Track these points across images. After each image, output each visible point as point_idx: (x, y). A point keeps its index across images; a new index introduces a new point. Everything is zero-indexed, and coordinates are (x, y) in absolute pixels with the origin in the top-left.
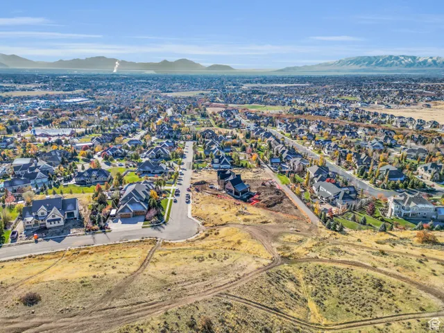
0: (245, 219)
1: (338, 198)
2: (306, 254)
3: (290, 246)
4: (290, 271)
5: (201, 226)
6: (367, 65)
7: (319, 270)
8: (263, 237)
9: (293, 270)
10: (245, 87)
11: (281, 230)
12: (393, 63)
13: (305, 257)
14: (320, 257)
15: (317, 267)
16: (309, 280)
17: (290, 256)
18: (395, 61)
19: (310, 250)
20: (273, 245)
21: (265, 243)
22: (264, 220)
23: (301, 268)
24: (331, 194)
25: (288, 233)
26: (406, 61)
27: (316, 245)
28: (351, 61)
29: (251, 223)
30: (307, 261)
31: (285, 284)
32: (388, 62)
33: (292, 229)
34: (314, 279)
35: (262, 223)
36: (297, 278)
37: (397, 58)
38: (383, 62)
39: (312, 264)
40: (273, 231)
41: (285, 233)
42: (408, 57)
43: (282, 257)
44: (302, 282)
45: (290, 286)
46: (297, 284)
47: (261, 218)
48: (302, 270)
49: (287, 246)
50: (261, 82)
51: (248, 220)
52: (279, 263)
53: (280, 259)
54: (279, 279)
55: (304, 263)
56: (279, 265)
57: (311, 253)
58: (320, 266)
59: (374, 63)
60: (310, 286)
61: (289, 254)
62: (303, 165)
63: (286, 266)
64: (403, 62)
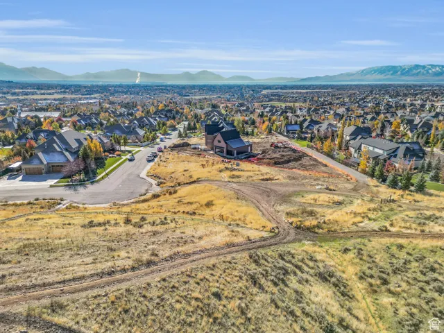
0: (233, 175)
1: (395, 156)
2: (354, 224)
3: (316, 209)
4: (319, 257)
5: (154, 186)
6: (392, 74)
7: (403, 255)
8: (259, 197)
9: (326, 254)
10: (265, 92)
11: (297, 189)
12: (420, 72)
13: (354, 228)
14: (392, 229)
15: (394, 250)
16: (379, 281)
17: (318, 227)
18: (422, 71)
19: (365, 216)
20: (278, 208)
21: (264, 205)
22: (265, 177)
23: (346, 251)
24: (381, 152)
25: (311, 192)
26: (433, 70)
27: (374, 210)
28: (375, 71)
29: (241, 180)
30: (362, 237)
31: (305, 289)
32: (415, 71)
33: (319, 187)
34: (394, 280)
35: (263, 180)
36: (338, 274)
37: (424, 67)
38: (408, 71)
39: (377, 243)
40: (282, 190)
41: (306, 192)
42: (436, 66)
43: (298, 228)
44: (358, 288)
45: (321, 295)
46: (342, 289)
47: (262, 174)
48: (351, 255)
49: (309, 209)
50: (281, 88)
51: (239, 177)
52: (288, 238)
53: (292, 231)
54: (286, 272)
55: (353, 241)
56: (289, 242)
57: (366, 221)
58: (401, 247)
59: (399, 73)
60: (386, 300)
61: (315, 222)
62: (332, 130)
63: (308, 246)
64: (430, 71)
